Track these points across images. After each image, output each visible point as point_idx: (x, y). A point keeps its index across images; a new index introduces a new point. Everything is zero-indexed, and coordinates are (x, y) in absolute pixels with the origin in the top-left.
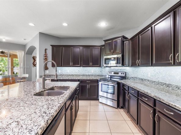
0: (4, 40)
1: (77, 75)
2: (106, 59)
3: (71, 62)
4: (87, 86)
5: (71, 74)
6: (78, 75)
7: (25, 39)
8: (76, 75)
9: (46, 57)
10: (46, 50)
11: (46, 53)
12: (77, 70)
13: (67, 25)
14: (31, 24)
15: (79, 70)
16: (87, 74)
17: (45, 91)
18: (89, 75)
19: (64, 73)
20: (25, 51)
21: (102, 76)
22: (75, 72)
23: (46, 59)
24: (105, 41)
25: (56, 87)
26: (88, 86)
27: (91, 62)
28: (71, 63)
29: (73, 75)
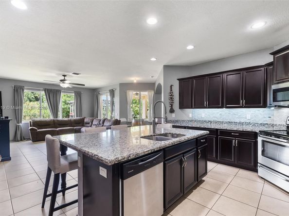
0: (135, 81)
1: (218, 122)
2: (276, 92)
3: (206, 101)
4: (232, 142)
5: (207, 120)
6: (220, 122)
7: (152, 77)
8: (216, 122)
9: (171, 95)
10: (171, 86)
11: (171, 90)
12: (218, 113)
13: (193, 47)
14: (153, 59)
15: (220, 113)
16: (237, 121)
17: (154, 136)
18: (241, 124)
19: (196, 118)
20: (154, 90)
21: (273, 125)
22: (214, 117)
23: (171, 98)
24: (274, 54)
25: (170, 133)
26: (235, 142)
27: (242, 99)
28: (205, 103)
29: (211, 122)
